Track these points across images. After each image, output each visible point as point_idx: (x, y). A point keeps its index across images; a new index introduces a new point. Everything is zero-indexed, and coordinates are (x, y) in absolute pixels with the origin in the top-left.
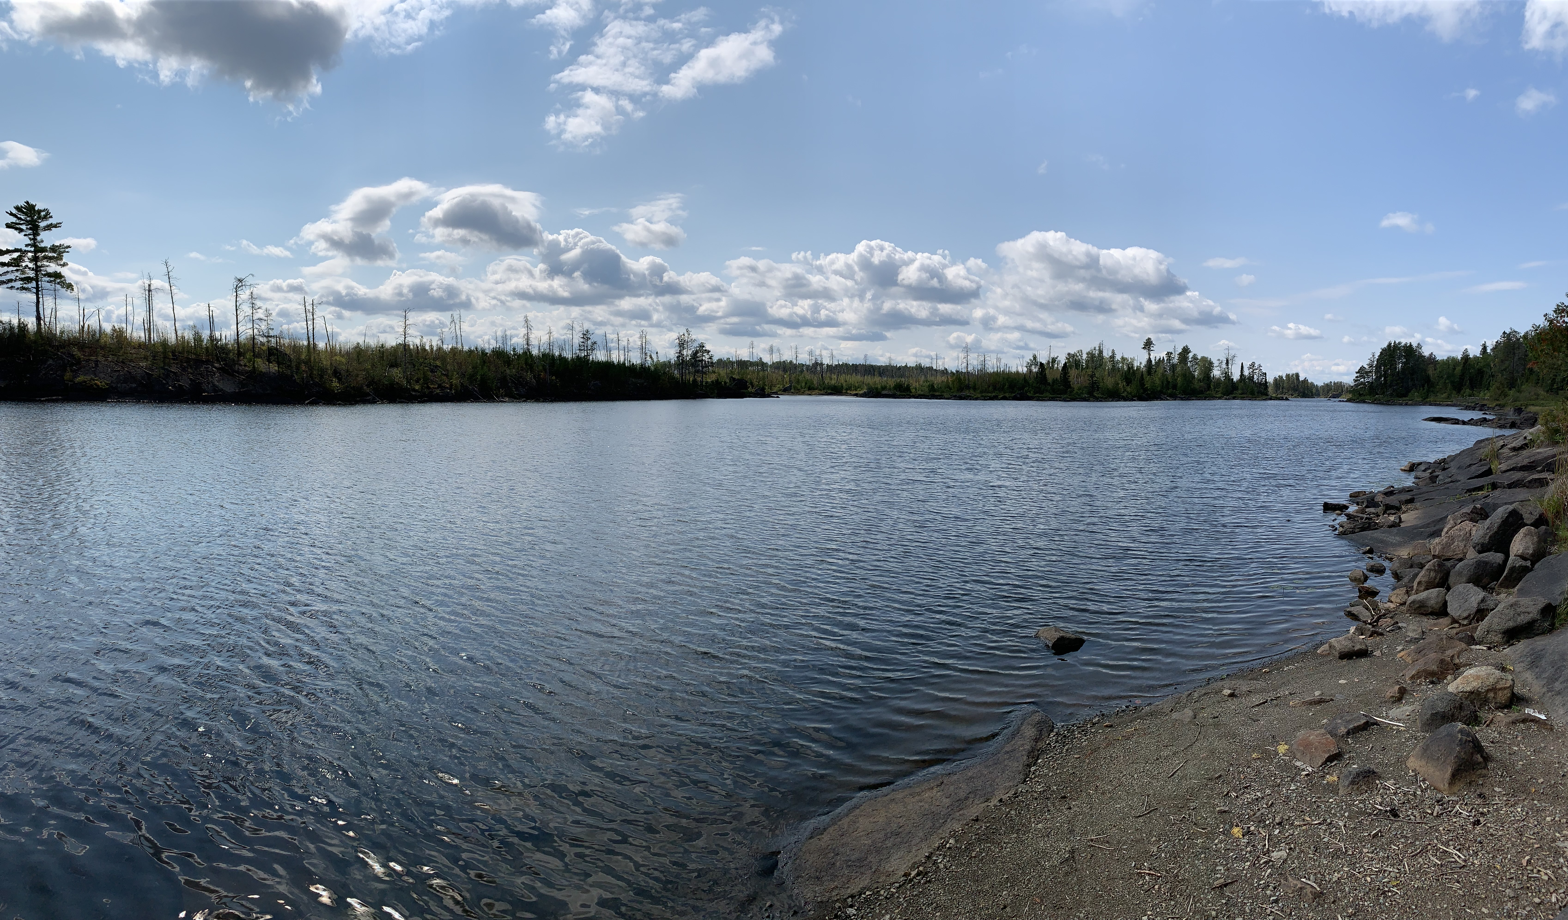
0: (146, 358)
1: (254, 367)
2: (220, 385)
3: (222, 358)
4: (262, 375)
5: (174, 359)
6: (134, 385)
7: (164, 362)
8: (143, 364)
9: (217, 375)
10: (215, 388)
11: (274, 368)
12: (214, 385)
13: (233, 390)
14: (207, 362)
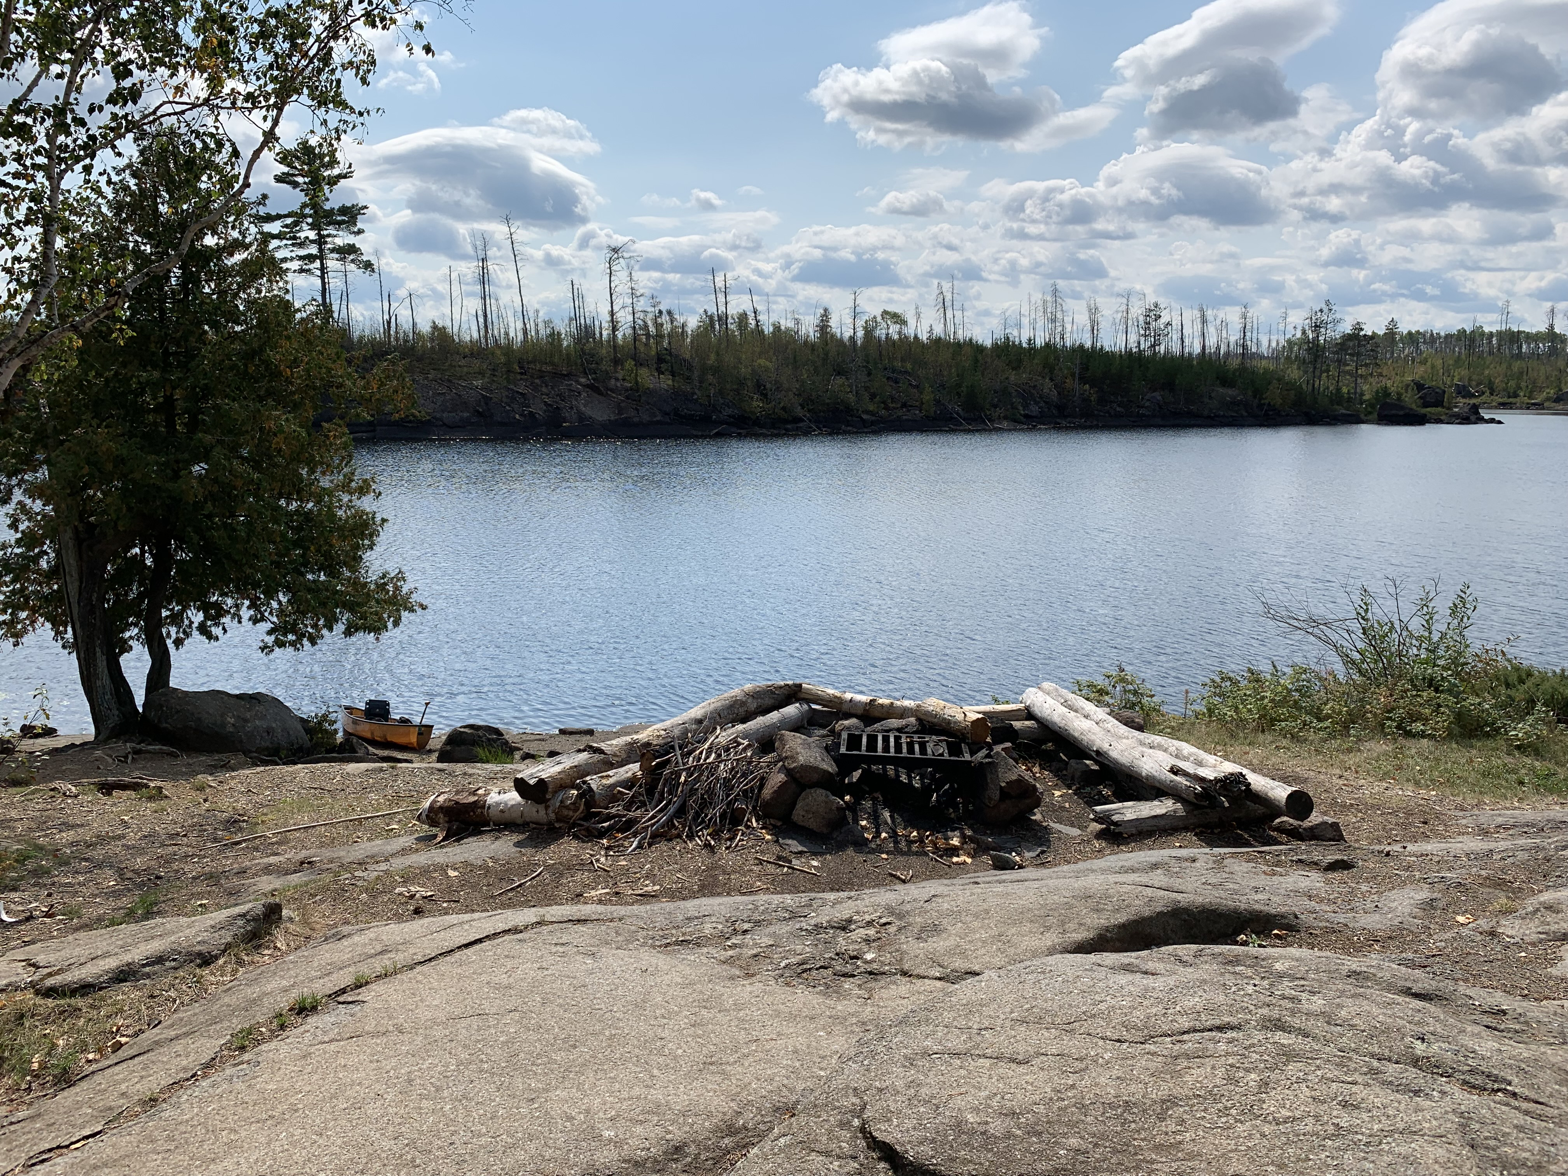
0: (481, 373)
1: (637, 382)
2: (588, 411)
3: (590, 370)
4: (649, 392)
5: (521, 374)
6: (466, 415)
7: (508, 380)
8: (478, 383)
9: (584, 394)
10: (581, 417)
11: (666, 382)
12: (579, 412)
13: (606, 417)
14: (569, 375)
